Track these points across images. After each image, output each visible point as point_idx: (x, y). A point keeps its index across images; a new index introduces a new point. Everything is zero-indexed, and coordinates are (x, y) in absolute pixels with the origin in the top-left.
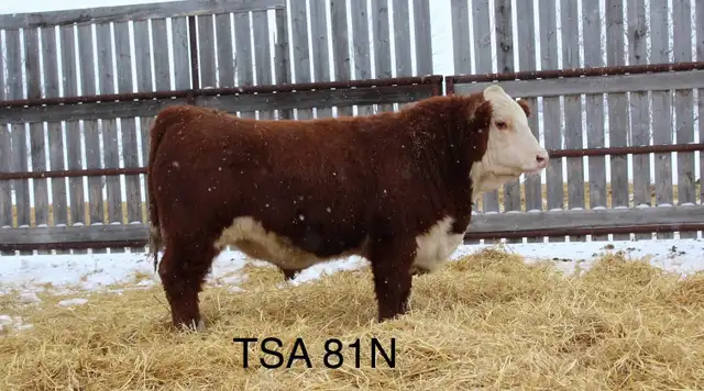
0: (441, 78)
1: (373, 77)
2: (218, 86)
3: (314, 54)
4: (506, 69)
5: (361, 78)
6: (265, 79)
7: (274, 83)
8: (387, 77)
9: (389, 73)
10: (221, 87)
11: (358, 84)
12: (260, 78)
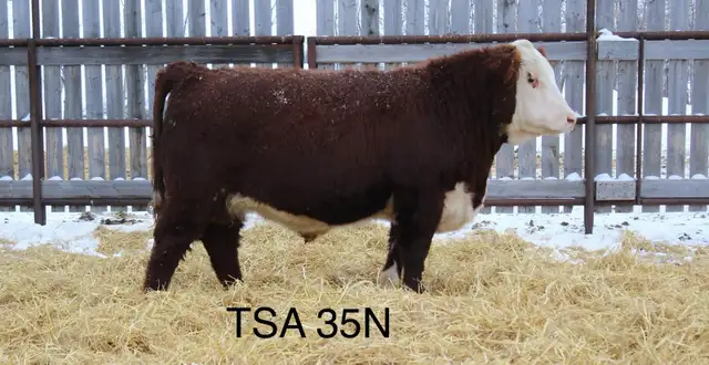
0: (301, 39)
1: (230, 34)
2: (61, 36)
3: (168, 7)
4: (371, 32)
5: (216, 35)
6: (113, 30)
7: (123, 35)
8: (245, 35)
9: (247, 31)
10: (65, 36)
11: (214, 42)
12: (107, 30)
